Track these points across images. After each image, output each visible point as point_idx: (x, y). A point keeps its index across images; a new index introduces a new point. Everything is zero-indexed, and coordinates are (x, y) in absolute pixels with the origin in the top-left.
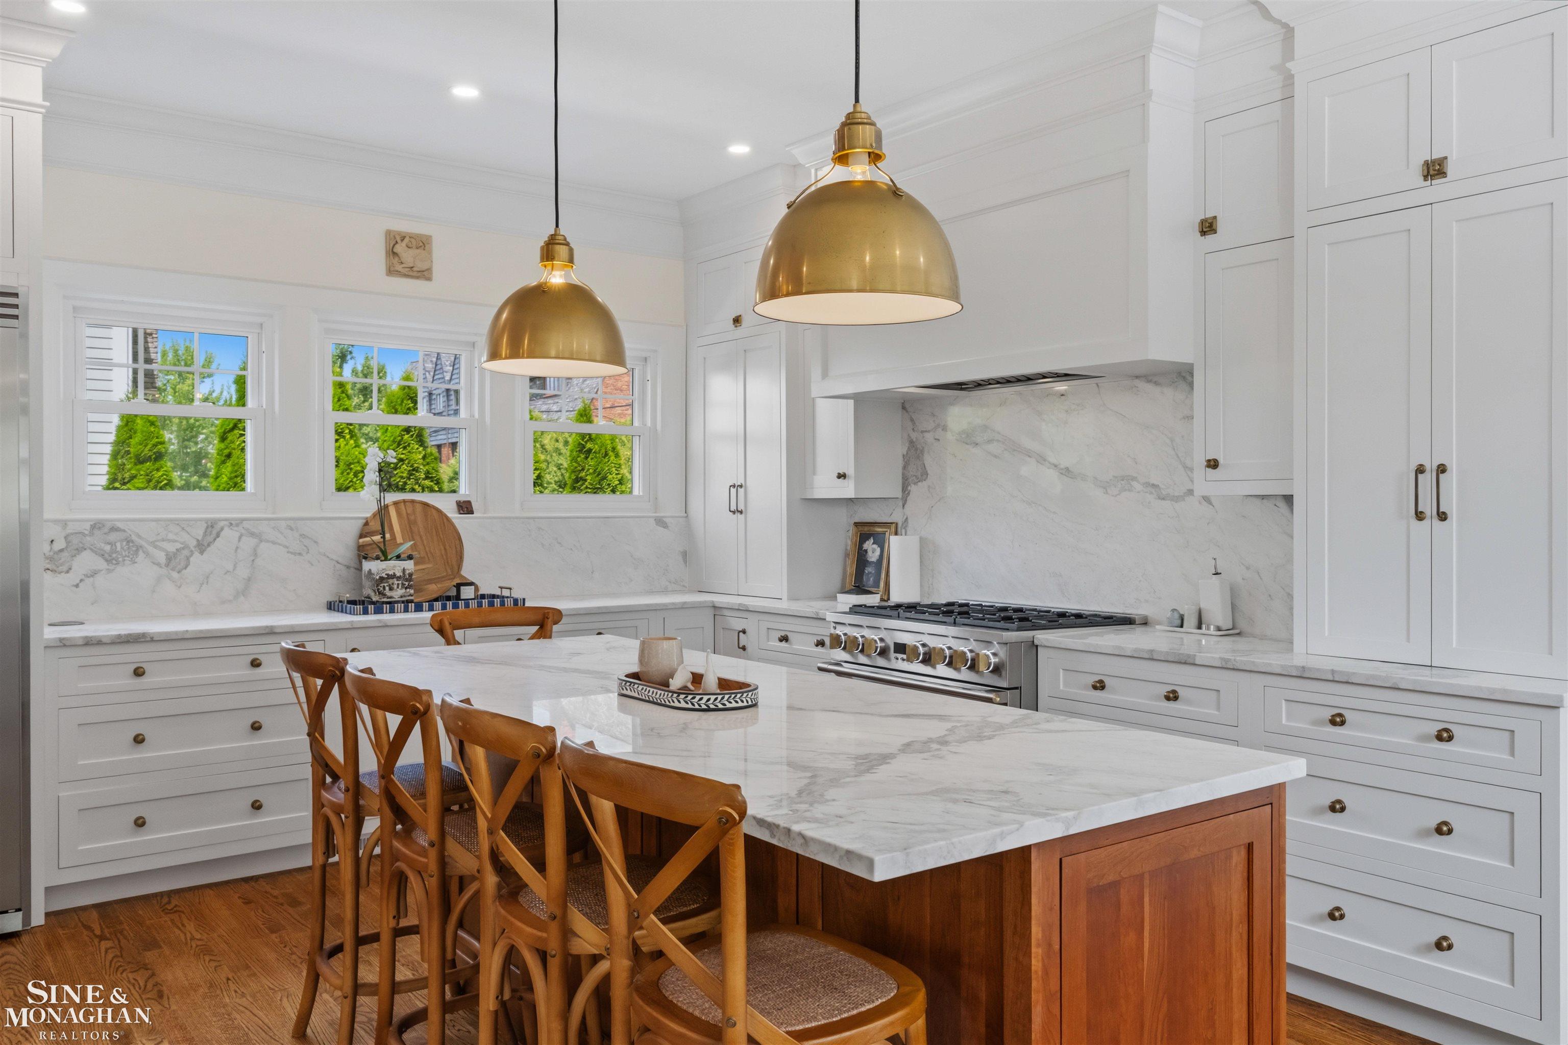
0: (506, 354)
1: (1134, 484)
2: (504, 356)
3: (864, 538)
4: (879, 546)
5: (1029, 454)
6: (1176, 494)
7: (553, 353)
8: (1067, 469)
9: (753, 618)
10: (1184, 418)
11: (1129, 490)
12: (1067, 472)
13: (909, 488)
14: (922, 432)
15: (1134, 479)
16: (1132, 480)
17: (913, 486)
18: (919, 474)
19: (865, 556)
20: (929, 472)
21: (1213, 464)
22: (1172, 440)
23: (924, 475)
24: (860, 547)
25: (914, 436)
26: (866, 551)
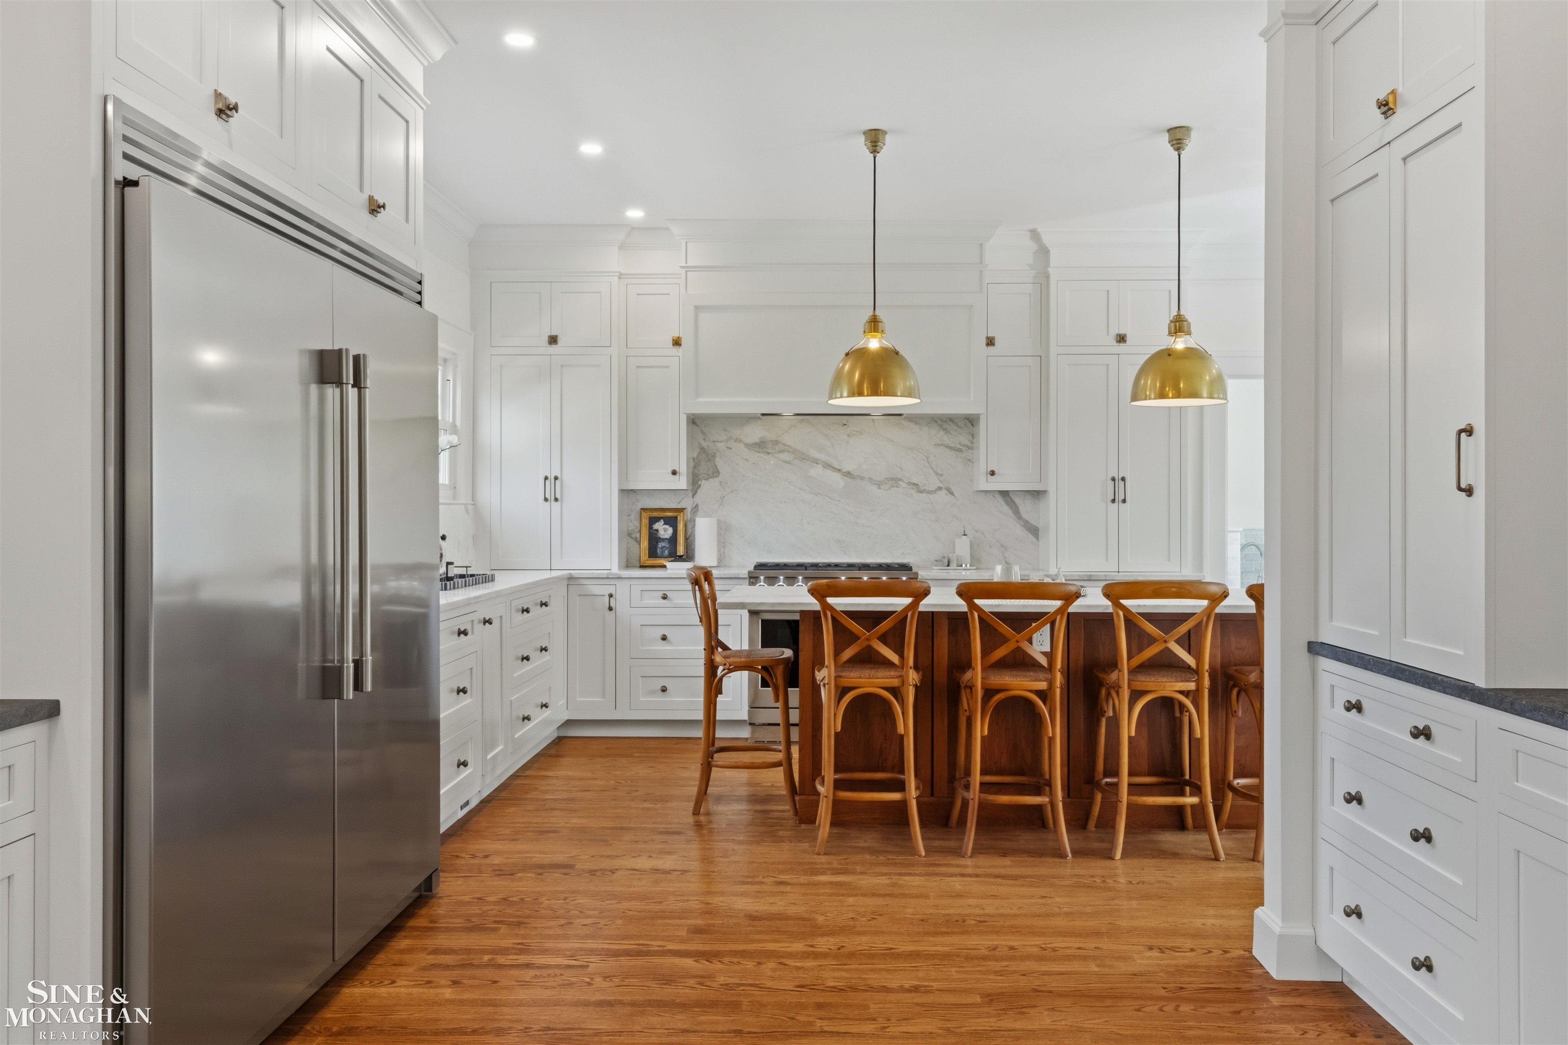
0: (868, 393)
1: (901, 483)
2: (866, 394)
3: (653, 520)
4: (670, 526)
5: (816, 461)
6: (931, 489)
7: (899, 394)
8: (849, 472)
9: (619, 583)
10: (936, 445)
11: (897, 487)
12: (848, 474)
13: (700, 482)
14: (714, 442)
15: (900, 480)
16: (899, 480)
17: (704, 481)
18: (710, 473)
19: (656, 534)
20: (720, 470)
21: (993, 473)
22: (927, 458)
23: (716, 473)
24: (651, 528)
25: (704, 444)
26: (657, 530)
